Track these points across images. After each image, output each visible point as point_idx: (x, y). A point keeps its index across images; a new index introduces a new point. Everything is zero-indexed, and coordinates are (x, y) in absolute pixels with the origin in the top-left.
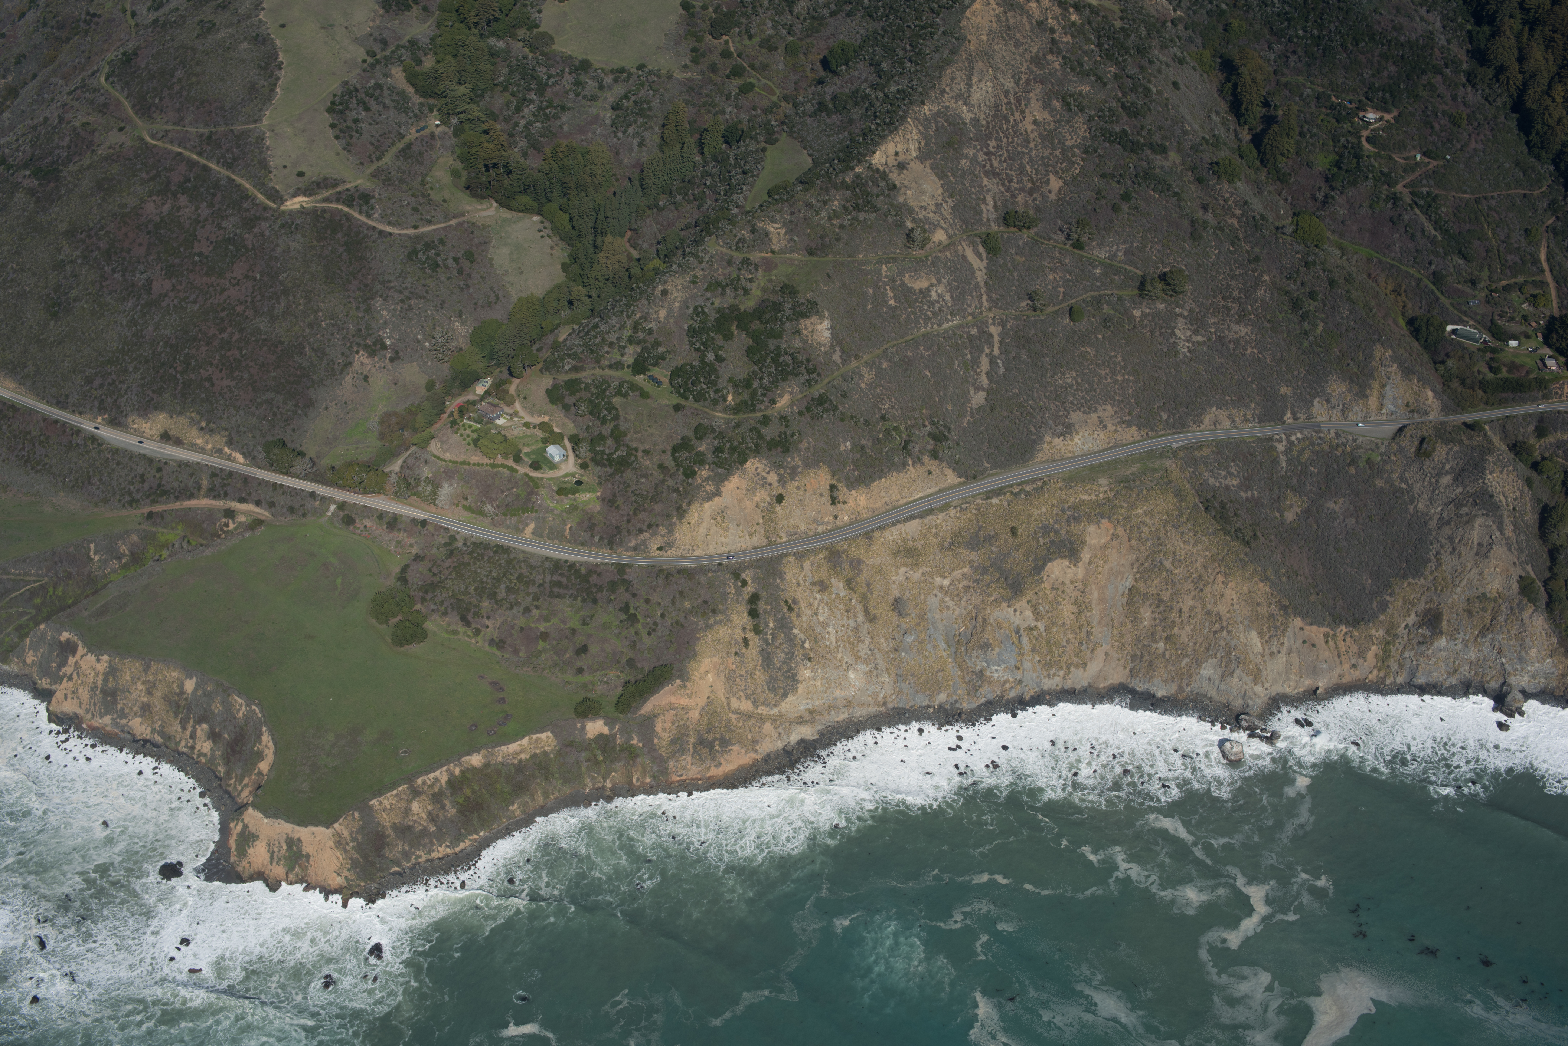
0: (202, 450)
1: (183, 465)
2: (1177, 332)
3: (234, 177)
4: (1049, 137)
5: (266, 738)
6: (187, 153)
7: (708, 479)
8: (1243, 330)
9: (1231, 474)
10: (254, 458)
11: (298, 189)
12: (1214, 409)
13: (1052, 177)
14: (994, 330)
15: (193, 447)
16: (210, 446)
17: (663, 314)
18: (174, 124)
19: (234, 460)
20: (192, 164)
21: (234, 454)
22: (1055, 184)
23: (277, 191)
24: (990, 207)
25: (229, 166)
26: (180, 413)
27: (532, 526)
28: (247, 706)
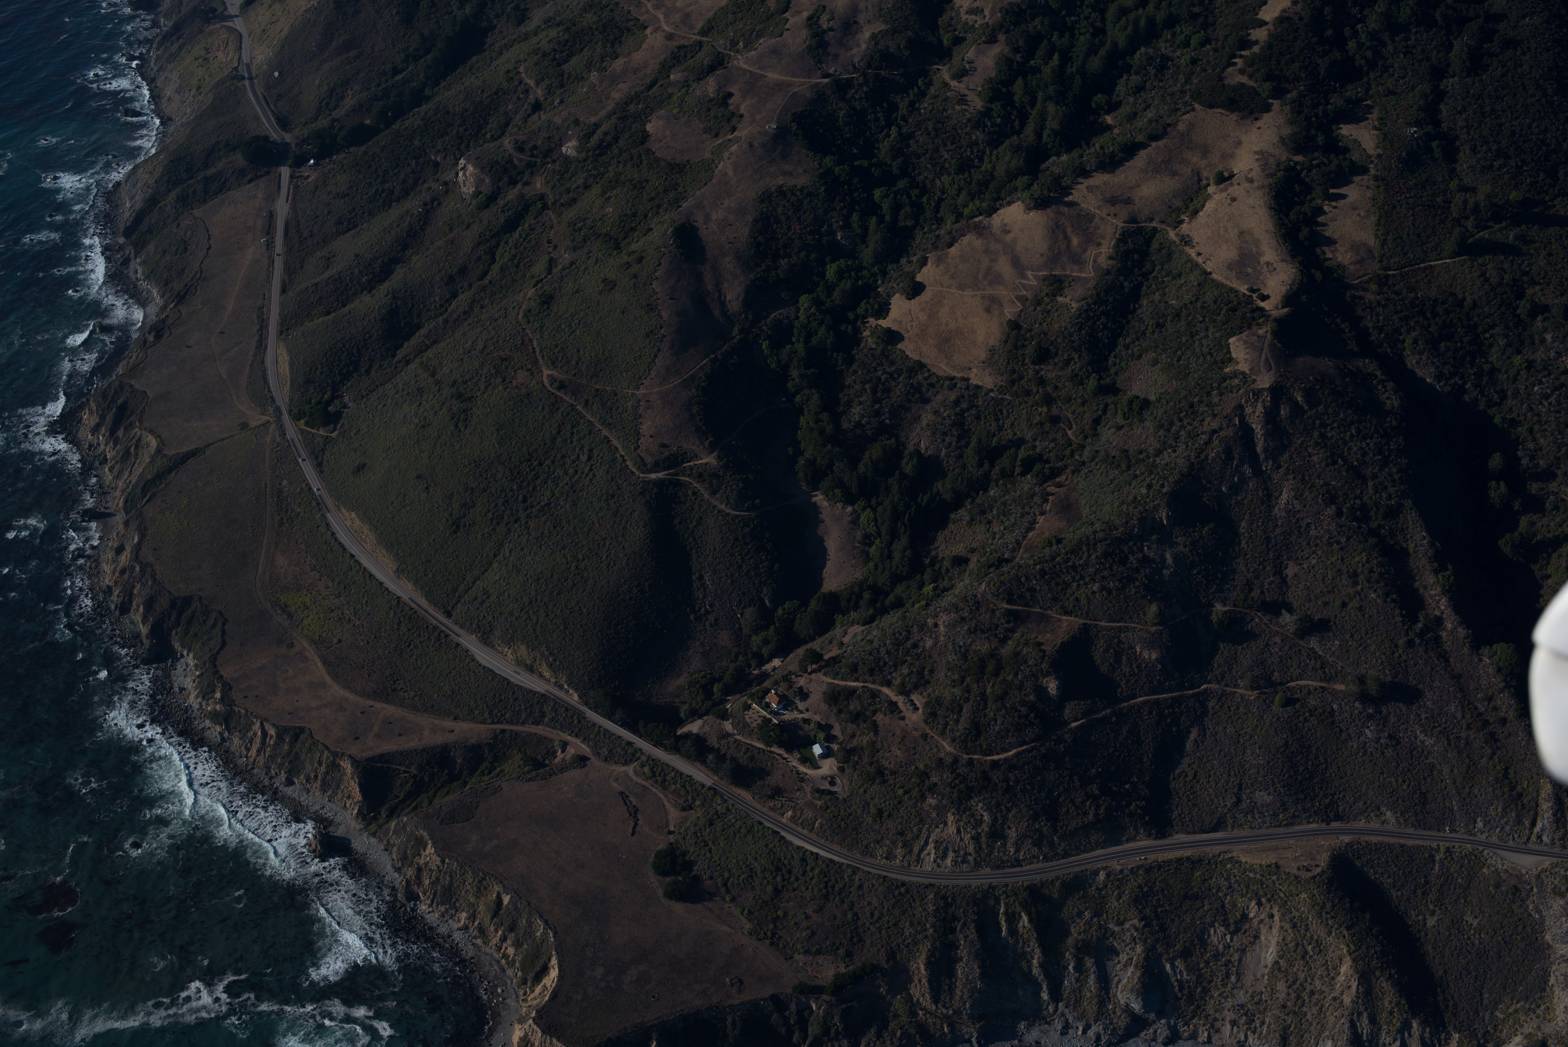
0: (548, 682)
1: (531, 692)
3: (610, 437)
5: (554, 961)
6: (577, 405)
7: (936, 807)
8: (1429, 740)
10: (587, 700)
12: (1385, 809)
15: (541, 677)
16: (554, 679)
19: (570, 696)
21: (571, 690)
25: (609, 426)
26: (536, 647)
27: (790, 813)
28: (544, 928)
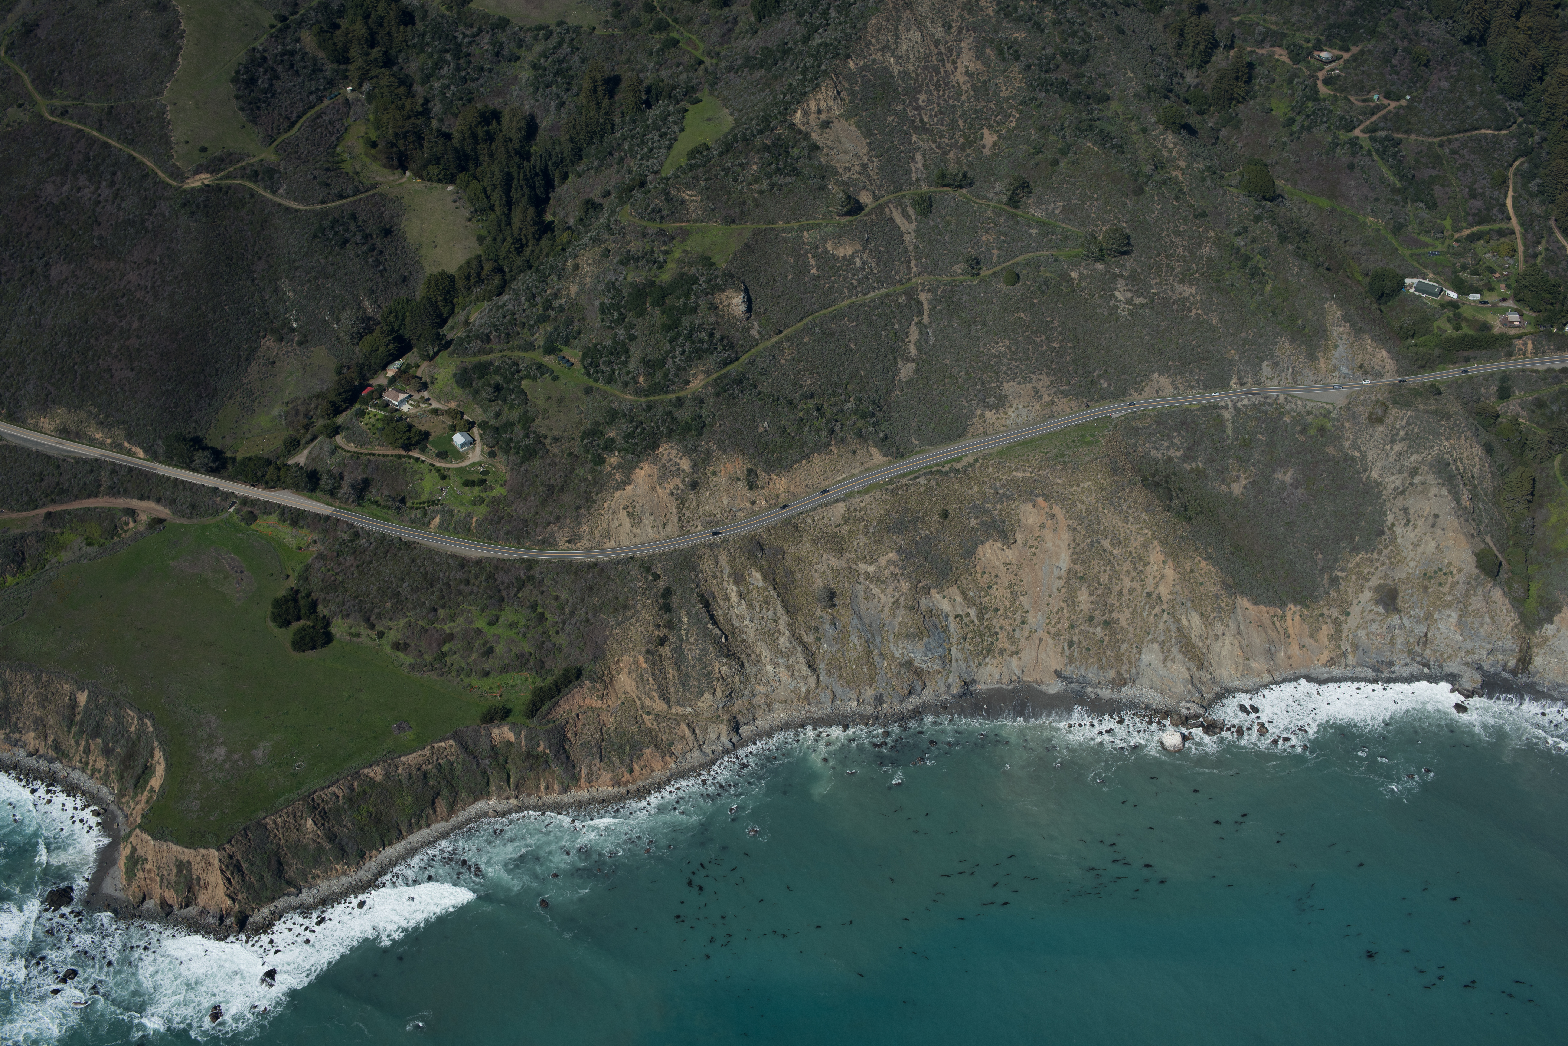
0: (101, 445)
1: (81, 461)
2: (1117, 293)
3: (135, 154)
4: (981, 89)
5: (158, 754)
6: (87, 130)
7: (619, 466)
8: (1188, 291)
9: (1173, 444)
10: (155, 453)
11: (201, 166)
12: (1156, 375)
13: (985, 131)
14: (924, 297)
15: (92, 442)
16: (109, 441)
17: (574, 290)
18: (75, 99)
19: (133, 455)
20: (92, 141)
21: (134, 449)
22: (989, 138)
23: (178, 168)
24: (919, 166)
25: (131, 142)
26: (79, 407)
27: (437, 520)
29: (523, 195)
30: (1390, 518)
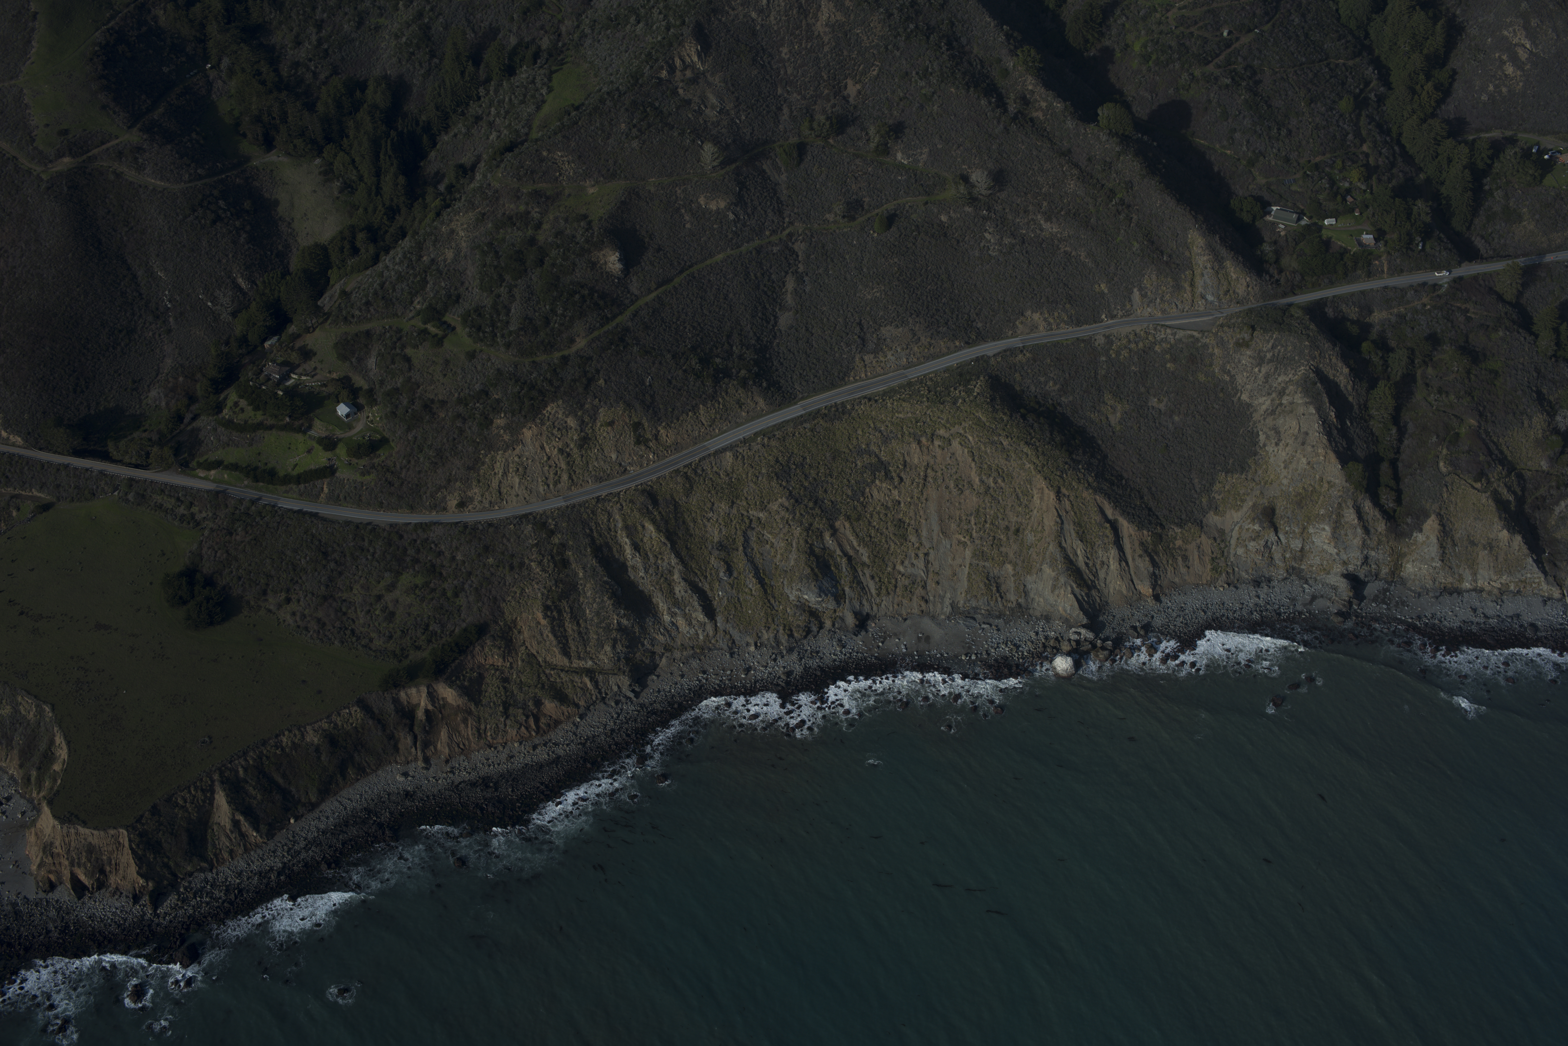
2: (987, 235)
4: (843, 40)
5: (59, 739)
10: (35, 440)
11: (63, 149)
13: (850, 82)
14: (799, 247)
17: (450, 255)
22: (853, 88)
23: (41, 153)
24: (786, 118)
27: (327, 491)
28: (37, 706)
29: (392, 164)
30: (1262, 437)
